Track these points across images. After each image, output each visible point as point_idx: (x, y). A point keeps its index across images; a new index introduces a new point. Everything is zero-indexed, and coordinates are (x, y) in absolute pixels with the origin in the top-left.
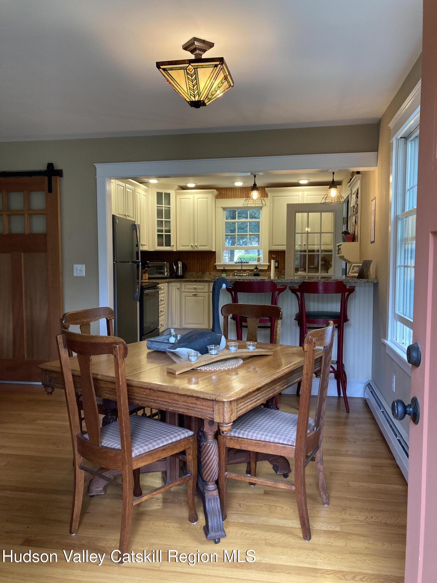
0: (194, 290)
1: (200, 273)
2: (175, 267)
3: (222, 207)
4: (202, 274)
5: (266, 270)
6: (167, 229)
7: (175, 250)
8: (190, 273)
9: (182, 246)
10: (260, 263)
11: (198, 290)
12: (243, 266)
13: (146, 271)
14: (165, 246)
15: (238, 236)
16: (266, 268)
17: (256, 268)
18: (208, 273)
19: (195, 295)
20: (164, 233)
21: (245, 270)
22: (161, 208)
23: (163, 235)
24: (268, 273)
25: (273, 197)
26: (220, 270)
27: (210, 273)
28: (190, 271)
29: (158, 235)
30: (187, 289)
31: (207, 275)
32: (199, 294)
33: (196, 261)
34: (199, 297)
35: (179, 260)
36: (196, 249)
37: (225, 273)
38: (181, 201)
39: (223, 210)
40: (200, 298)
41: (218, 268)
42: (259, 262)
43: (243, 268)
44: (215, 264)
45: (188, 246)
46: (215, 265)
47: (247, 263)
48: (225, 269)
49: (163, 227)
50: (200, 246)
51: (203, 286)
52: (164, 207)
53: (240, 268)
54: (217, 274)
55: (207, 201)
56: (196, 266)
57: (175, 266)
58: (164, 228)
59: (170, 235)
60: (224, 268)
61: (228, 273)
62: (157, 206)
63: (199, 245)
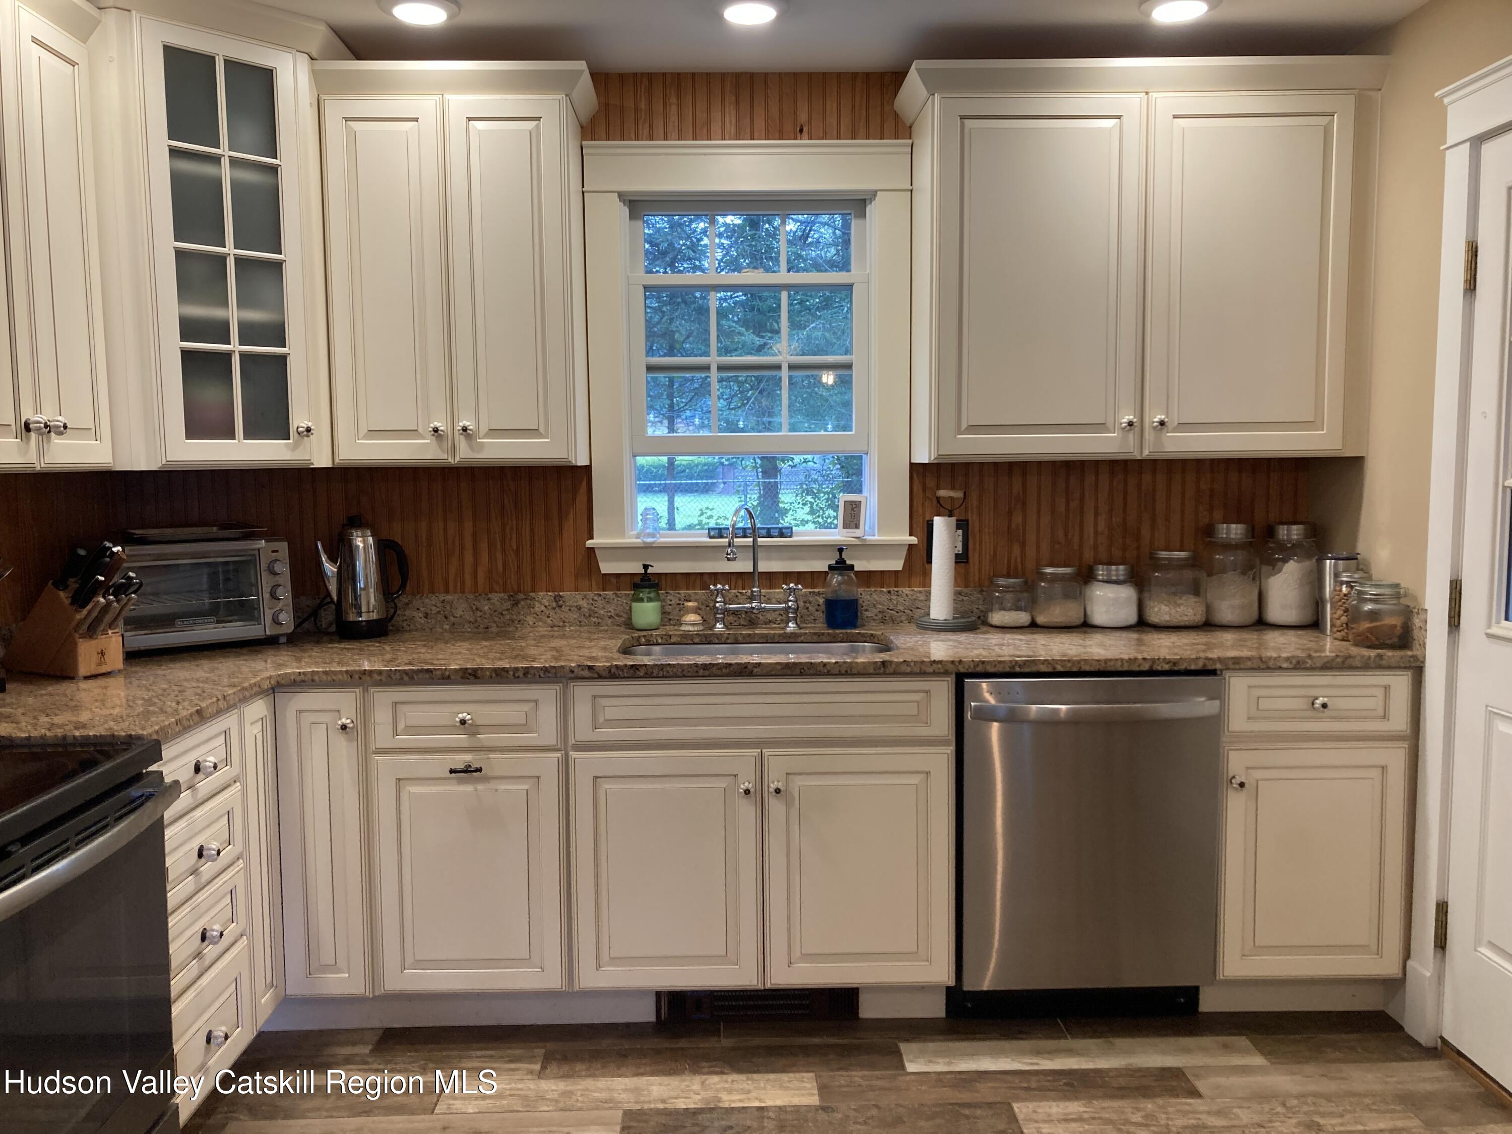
0: (460, 739)
1: (495, 597)
2: (330, 568)
3: (621, 195)
4: (508, 605)
5: (896, 572)
6: (255, 316)
7: (322, 461)
8: (431, 602)
9: (374, 433)
10: (858, 533)
11: (484, 738)
12: (760, 555)
13: (98, 620)
14: (248, 435)
15: (725, 375)
16: (897, 564)
17: (841, 566)
18: (544, 598)
19: (467, 770)
20: (235, 347)
21: (771, 579)
22: (207, 169)
23: (228, 355)
24: (907, 590)
25: (962, 118)
26: (618, 576)
27: (557, 598)
28: (433, 592)
29: (186, 355)
30: (412, 730)
31: (538, 608)
32: (497, 763)
33: (468, 525)
34: (493, 785)
35: (356, 522)
36: (464, 453)
37: (657, 599)
38: (353, 136)
39: (626, 210)
40: (504, 786)
41: (607, 567)
42: (857, 526)
43: (763, 567)
44: (589, 543)
45: (413, 433)
46: (592, 550)
47: (782, 535)
48: (650, 570)
49: (225, 303)
50: (494, 432)
51: (526, 707)
52: (225, 162)
53: (744, 566)
54: (600, 603)
55: (534, 136)
56: (469, 557)
57: (332, 559)
58: (234, 315)
59: (283, 359)
60: (646, 567)
61: (673, 597)
62: (174, 152)
63: (484, 429)
